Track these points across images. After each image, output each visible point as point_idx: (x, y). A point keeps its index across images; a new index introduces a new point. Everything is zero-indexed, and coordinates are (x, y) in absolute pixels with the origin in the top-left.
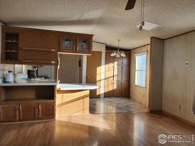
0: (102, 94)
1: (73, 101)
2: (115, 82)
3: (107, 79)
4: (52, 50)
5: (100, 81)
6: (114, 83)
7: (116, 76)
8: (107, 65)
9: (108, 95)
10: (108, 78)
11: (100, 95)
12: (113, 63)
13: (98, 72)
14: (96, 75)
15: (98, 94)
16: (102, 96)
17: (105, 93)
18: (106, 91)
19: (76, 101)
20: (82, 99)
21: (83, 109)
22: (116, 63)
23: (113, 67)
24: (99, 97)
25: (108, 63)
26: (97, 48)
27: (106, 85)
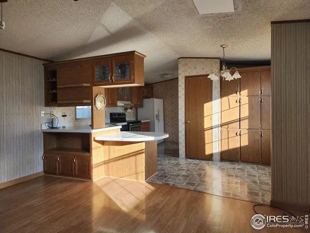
0: (216, 153)
1: (122, 159)
2: (245, 132)
3: (227, 126)
4: (84, 85)
5: (212, 128)
6: (242, 134)
7: (247, 120)
8: (225, 99)
9: (229, 156)
10: (228, 124)
11: (212, 155)
12: (238, 93)
13: (206, 114)
14: (203, 117)
15: (207, 152)
16: (217, 158)
17: (222, 153)
18: (225, 148)
19: (125, 158)
20: (134, 157)
21: (137, 173)
22: (245, 93)
23: (238, 101)
24: (210, 158)
25: (227, 95)
26: (203, 69)
27: (225, 136)
